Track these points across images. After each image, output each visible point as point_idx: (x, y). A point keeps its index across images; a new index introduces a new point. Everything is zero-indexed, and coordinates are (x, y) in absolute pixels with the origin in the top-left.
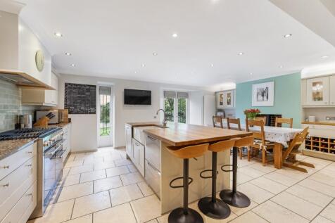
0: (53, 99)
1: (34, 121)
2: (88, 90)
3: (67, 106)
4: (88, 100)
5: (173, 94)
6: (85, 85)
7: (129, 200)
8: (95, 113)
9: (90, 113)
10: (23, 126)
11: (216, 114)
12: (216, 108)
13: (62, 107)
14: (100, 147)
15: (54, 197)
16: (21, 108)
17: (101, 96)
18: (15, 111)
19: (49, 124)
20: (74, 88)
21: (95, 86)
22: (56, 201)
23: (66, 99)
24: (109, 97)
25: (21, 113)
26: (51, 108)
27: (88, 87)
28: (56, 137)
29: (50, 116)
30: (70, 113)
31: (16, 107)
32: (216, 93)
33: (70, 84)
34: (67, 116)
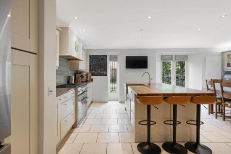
0: (84, 66)
1: (75, 80)
2: (102, 59)
3: (91, 70)
4: (102, 66)
5: (171, 57)
6: (101, 56)
7: (119, 131)
8: (106, 75)
9: (104, 75)
10: (70, 82)
11: (223, 77)
12: (223, 70)
13: (88, 71)
14: (110, 100)
15: (83, 122)
16: (69, 72)
17: (111, 62)
18: (67, 74)
19: (82, 82)
20: (95, 58)
21: (106, 56)
22: (83, 124)
23: (90, 66)
24: (116, 63)
25: (69, 75)
26: (83, 72)
27: (102, 57)
28: (84, 89)
29: (82, 76)
30: (93, 75)
31: (68, 72)
32: (222, 53)
33: (92, 56)
34: (90, 77)
